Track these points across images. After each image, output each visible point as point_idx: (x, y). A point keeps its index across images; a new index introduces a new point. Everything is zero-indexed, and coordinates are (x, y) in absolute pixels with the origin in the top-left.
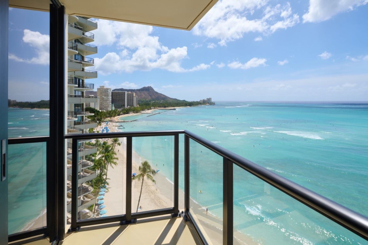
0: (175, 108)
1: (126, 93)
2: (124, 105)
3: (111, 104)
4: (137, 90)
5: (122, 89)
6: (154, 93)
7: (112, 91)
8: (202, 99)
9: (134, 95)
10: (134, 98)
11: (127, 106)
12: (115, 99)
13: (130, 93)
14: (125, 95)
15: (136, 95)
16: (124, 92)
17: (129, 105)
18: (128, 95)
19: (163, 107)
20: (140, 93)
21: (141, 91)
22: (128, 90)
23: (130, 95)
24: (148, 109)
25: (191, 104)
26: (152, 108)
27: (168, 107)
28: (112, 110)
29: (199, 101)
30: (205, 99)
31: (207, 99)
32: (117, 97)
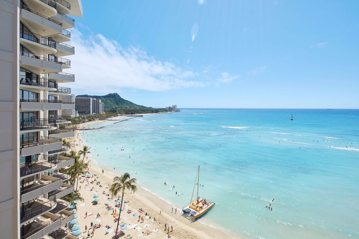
0: (142, 115)
1: (91, 99)
2: (89, 113)
3: (75, 110)
4: (102, 96)
5: (86, 96)
6: (121, 100)
7: (75, 97)
8: (168, 107)
9: (100, 102)
10: (100, 104)
11: (92, 113)
12: (79, 105)
13: (95, 99)
14: (90, 102)
15: (102, 102)
16: (89, 98)
17: (94, 112)
18: (94, 101)
19: (130, 114)
20: (106, 99)
21: (106, 98)
22: (93, 97)
23: (95, 101)
24: (115, 116)
25: (157, 111)
26: (118, 115)
27: (134, 114)
28: (76, 116)
29: (165, 107)
30: (171, 106)
31: (173, 106)
32: (81, 104)
